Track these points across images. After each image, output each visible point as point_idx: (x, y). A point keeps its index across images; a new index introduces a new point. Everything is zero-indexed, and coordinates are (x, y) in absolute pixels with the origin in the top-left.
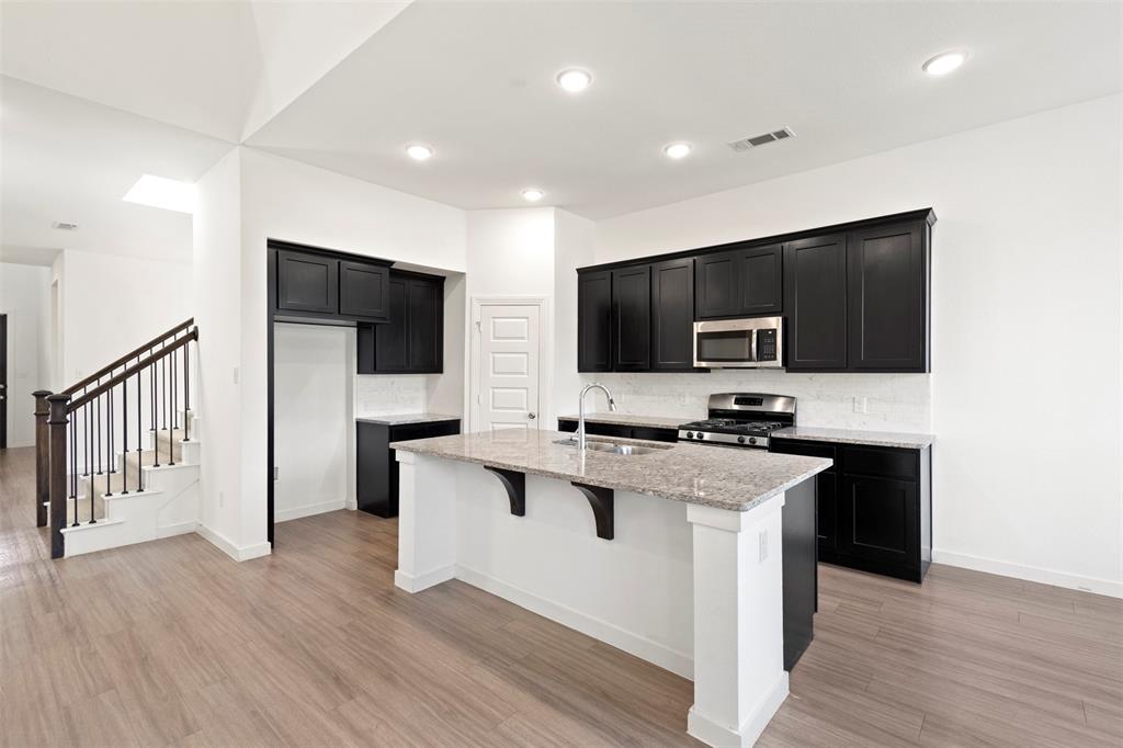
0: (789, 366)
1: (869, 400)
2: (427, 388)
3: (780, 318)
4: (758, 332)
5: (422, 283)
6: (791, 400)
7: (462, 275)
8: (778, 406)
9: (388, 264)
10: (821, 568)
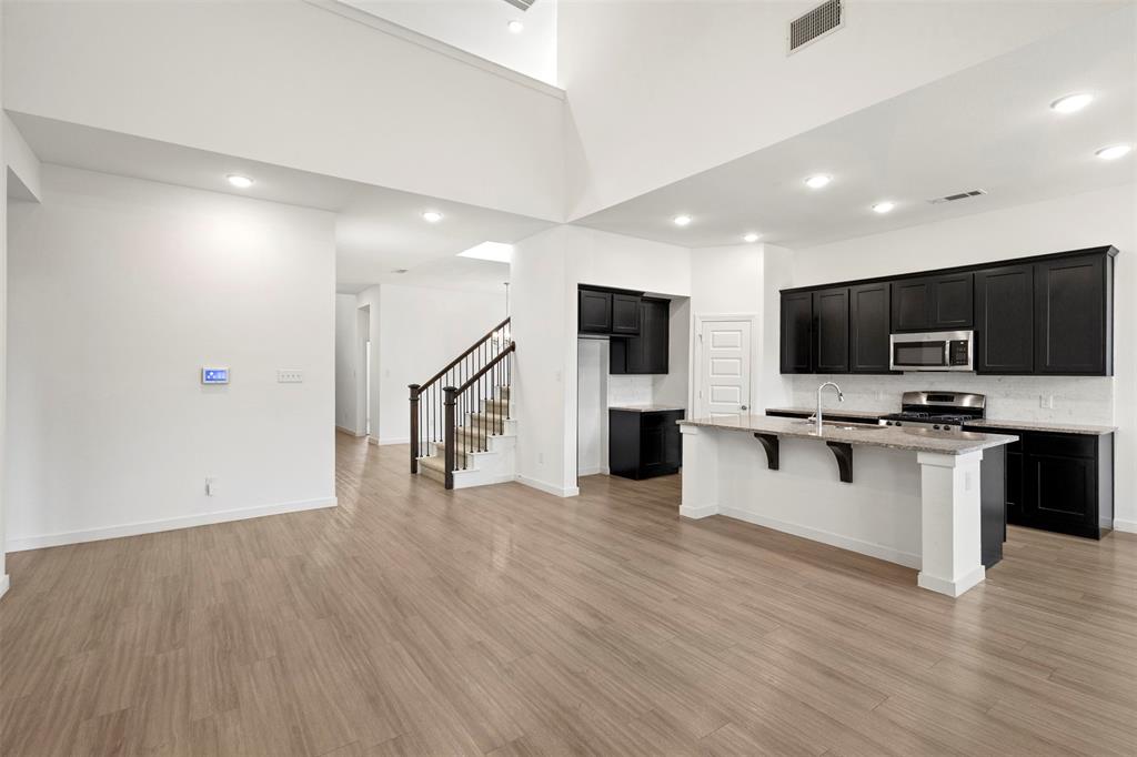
0: (979, 369)
1: (1054, 398)
2: (653, 385)
3: (972, 332)
4: (951, 343)
5: (650, 305)
6: (980, 397)
7: (686, 299)
8: (967, 402)
9: (639, 294)
10: (1008, 527)
